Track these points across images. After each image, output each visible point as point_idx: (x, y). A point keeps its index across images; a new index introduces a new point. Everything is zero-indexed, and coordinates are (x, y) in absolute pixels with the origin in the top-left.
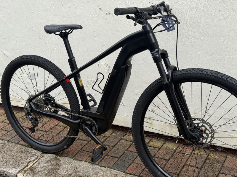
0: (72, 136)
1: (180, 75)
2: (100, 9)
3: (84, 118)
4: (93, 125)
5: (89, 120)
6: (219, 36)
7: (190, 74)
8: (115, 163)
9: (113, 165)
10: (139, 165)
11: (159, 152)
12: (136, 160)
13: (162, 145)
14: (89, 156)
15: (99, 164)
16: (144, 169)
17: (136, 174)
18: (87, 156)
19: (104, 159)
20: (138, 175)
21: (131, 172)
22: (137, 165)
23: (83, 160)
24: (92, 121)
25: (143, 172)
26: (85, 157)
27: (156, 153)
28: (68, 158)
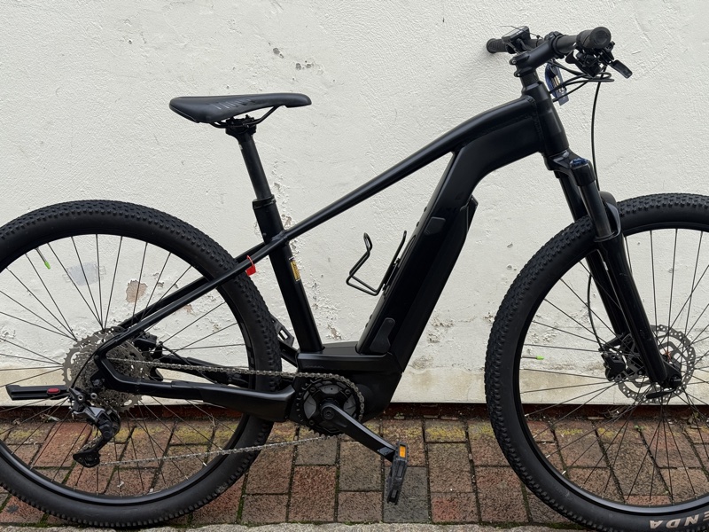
0: (248, 449)
1: (632, 215)
2: (276, 51)
3: (314, 379)
4: (349, 396)
5: (334, 382)
6: (629, 119)
7: (655, 209)
8: (383, 507)
9: (382, 512)
10: (454, 495)
11: (473, 450)
12: (431, 484)
13: (464, 432)
14: (288, 506)
15: (339, 520)
16: (477, 501)
17: (469, 519)
18: (279, 506)
19: (340, 502)
20: (476, 520)
21: (451, 518)
22: (449, 497)
23: (277, 521)
24: (344, 383)
25: (482, 509)
26: (276, 509)
27: (470, 455)
28: (224, 526)
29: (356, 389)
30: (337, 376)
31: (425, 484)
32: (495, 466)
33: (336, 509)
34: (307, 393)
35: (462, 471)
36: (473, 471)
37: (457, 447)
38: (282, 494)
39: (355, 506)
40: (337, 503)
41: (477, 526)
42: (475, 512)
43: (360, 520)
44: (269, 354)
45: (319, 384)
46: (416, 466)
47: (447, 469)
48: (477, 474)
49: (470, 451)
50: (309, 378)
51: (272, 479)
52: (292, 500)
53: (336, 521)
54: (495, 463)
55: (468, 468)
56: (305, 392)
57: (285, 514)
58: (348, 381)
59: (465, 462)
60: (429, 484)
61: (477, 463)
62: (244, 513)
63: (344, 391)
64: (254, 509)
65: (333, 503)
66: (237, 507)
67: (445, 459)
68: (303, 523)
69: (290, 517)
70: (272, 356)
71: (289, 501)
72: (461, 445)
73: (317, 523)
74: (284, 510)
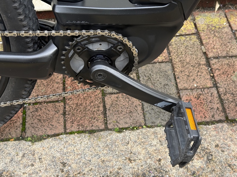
3: (78, 37)
8: (143, 109)
9: (144, 114)
10: (199, 91)
11: (204, 42)
12: (178, 81)
13: (193, 24)
14: (64, 114)
15: (110, 127)
16: (220, 96)
17: (217, 118)
18: (57, 115)
19: (108, 107)
20: (223, 118)
21: (201, 117)
22: (195, 93)
23: (57, 132)
24: (115, 39)
25: (226, 106)
26: (55, 119)
27: (203, 47)
28: (11, 143)
29: (129, 44)
30: (106, 33)
31: (173, 81)
32: (225, 57)
33: (105, 114)
34: (72, 52)
35: (200, 65)
36: (208, 64)
37: (190, 40)
38: (57, 101)
39: (120, 109)
40: (104, 106)
41: (225, 125)
42: (221, 109)
43: (127, 126)
44: (16, 9)
45: (86, 42)
46: (162, 62)
47: (188, 63)
48: (213, 67)
49: (202, 43)
50: (73, 37)
51: (48, 85)
52: (67, 107)
53: (106, 129)
54: (224, 54)
55: (203, 61)
56: (70, 51)
57: (62, 123)
58: (120, 37)
59: (200, 54)
60: (176, 80)
61: (210, 55)
62: (27, 125)
63: (116, 48)
64: (36, 121)
65: (101, 109)
66: (21, 119)
67: (184, 53)
68: (79, 132)
69: (67, 128)
70: (20, 11)
71: (65, 108)
72: (193, 36)
73: (92, 132)
74: (62, 120)
